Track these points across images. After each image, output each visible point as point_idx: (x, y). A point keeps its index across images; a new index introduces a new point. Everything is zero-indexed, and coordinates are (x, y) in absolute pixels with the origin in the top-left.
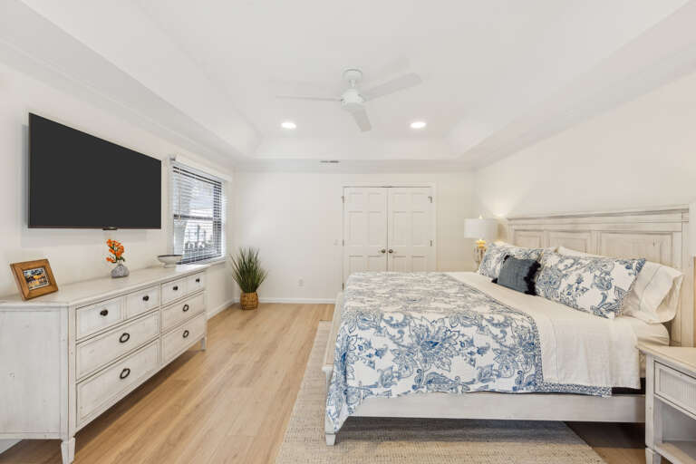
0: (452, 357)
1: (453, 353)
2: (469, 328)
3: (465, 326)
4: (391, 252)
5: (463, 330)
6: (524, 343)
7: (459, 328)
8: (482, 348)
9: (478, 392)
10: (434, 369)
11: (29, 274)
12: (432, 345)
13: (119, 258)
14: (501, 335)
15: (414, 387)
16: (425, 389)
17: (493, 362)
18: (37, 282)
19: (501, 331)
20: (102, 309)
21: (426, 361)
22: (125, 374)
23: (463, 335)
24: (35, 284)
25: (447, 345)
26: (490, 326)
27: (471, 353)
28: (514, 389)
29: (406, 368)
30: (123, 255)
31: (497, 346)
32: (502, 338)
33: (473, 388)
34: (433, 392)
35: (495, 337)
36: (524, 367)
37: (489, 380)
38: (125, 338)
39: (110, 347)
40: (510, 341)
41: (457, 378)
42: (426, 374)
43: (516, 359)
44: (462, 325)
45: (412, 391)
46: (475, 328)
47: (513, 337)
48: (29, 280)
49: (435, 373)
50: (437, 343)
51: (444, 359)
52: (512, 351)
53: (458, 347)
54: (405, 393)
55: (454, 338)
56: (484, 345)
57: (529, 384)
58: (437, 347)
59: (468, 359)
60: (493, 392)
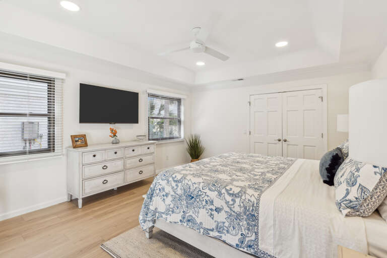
0: (200, 208)
1: (201, 206)
2: (213, 192)
3: (210, 190)
4: (285, 141)
5: (209, 193)
6: (248, 213)
7: (207, 190)
8: (218, 208)
9: (215, 238)
10: (191, 213)
11: (77, 139)
12: (191, 197)
13: (115, 135)
14: (231, 203)
15: (181, 221)
16: (185, 224)
17: (225, 220)
18: (80, 142)
19: (232, 200)
20: (93, 155)
21: (187, 207)
22: (105, 182)
23: (208, 196)
24: (78, 143)
25: (198, 200)
26: (226, 194)
27: (211, 210)
28: (237, 245)
29: (177, 208)
30: (117, 135)
31: (228, 209)
32: (232, 205)
33: (212, 234)
34: (190, 227)
35: (227, 203)
36: (247, 231)
37: (222, 233)
38: (105, 167)
39: (98, 169)
40: (237, 209)
41: (201, 223)
42: (187, 215)
43: (241, 224)
44: (209, 189)
45: (180, 223)
46: (216, 193)
47: (240, 206)
48: (76, 141)
49: (191, 216)
50: (193, 197)
51: (196, 209)
52: (238, 217)
53: (204, 203)
54: (175, 223)
55: (203, 196)
56: (219, 206)
57: (250, 246)
58: (193, 199)
59: (209, 213)
60: (224, 242)
